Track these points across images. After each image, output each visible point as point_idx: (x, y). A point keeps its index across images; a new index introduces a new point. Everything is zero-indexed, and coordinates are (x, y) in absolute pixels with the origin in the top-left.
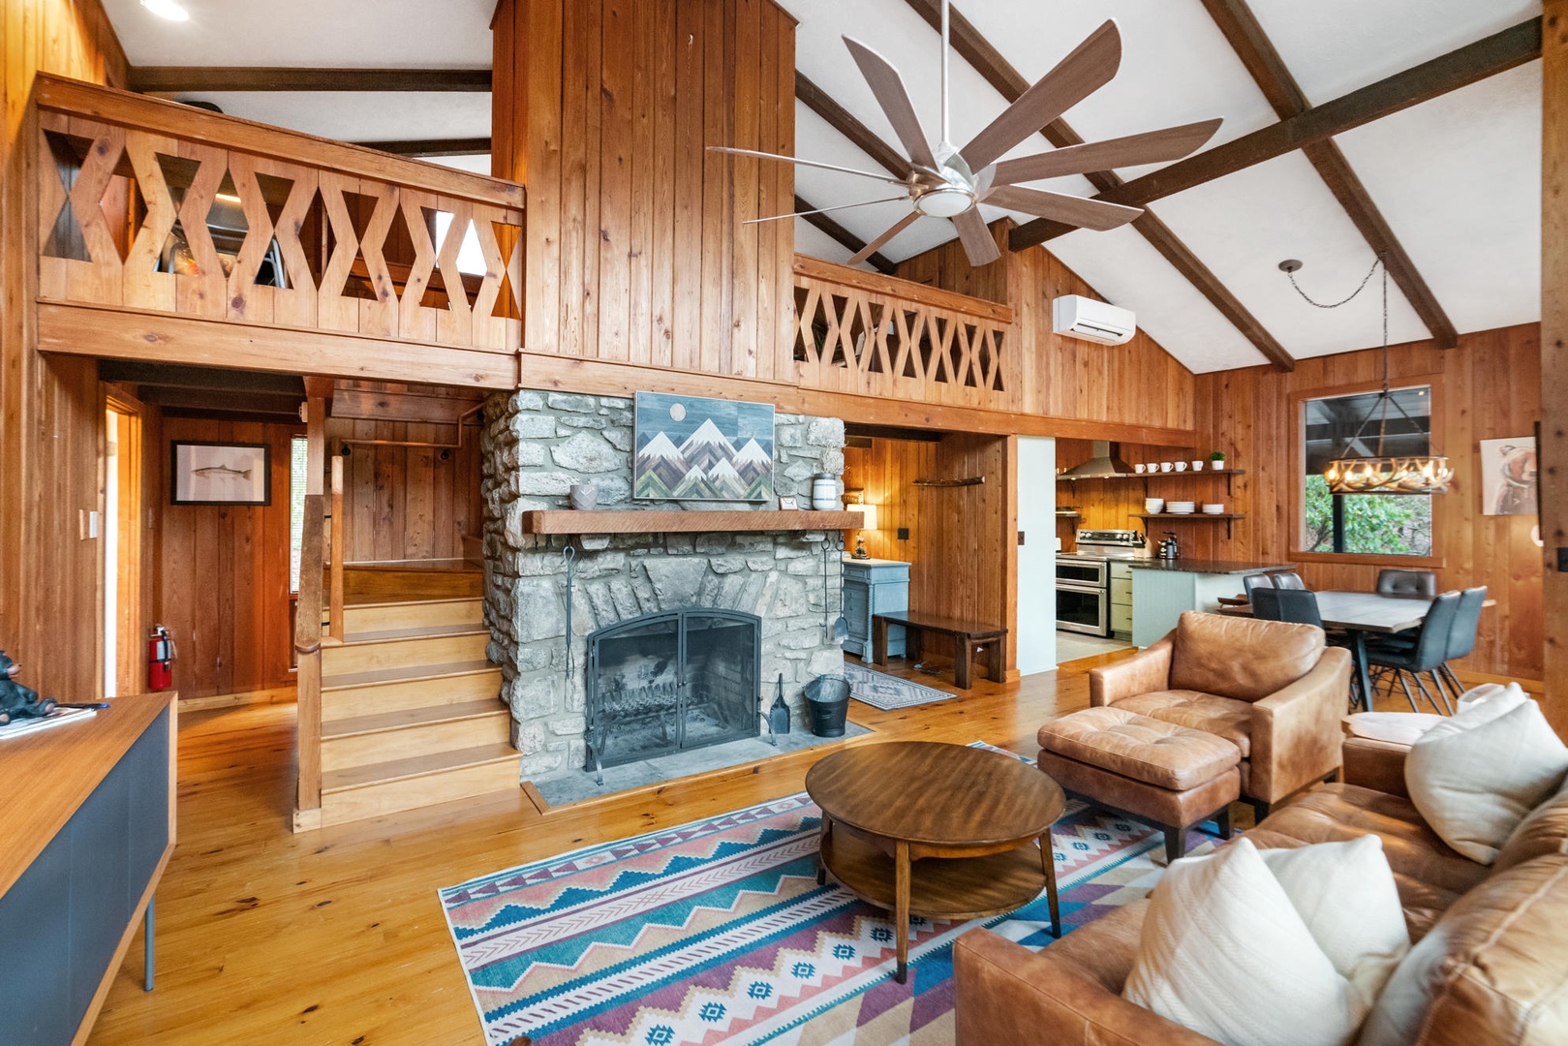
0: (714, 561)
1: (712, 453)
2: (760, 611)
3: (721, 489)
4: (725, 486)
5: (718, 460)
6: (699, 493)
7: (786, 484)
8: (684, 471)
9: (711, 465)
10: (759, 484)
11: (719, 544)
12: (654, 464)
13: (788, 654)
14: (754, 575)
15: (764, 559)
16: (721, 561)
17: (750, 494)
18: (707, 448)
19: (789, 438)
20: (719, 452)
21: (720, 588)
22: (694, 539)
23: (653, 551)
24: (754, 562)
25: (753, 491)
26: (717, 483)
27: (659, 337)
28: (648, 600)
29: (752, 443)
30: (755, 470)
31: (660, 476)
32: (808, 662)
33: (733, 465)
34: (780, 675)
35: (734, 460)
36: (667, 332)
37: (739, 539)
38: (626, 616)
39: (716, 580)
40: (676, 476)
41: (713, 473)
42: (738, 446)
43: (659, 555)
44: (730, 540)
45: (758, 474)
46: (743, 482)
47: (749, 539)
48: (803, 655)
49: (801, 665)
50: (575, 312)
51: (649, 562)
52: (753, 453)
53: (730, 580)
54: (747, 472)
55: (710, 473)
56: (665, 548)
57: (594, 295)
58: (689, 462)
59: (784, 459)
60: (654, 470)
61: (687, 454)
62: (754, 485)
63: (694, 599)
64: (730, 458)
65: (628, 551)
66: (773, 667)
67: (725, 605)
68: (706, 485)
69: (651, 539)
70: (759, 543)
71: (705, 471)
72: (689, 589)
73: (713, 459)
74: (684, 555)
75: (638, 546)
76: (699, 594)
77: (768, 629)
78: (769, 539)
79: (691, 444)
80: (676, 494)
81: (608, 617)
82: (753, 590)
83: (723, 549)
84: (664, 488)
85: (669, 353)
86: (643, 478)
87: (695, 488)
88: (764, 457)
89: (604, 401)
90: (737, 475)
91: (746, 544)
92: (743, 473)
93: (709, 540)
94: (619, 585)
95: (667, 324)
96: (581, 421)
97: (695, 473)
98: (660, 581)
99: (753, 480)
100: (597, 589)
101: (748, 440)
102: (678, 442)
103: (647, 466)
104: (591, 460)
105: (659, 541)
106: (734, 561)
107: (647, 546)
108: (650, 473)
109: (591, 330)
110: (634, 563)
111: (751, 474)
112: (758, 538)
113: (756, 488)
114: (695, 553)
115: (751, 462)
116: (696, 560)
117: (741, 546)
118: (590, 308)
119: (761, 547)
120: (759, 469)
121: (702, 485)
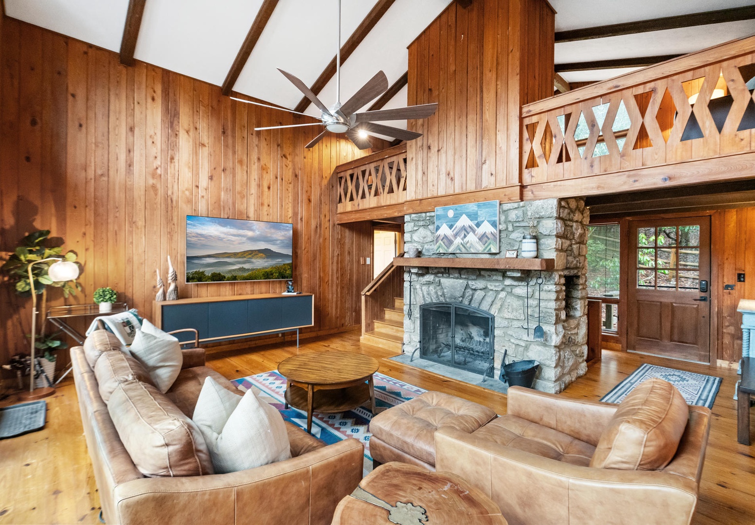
0: (470, 282)
1: (465, 230)
2: (494, 311)
3: (470, 248)
4: (472, 246)
5: (468, 234)
6: (459, 249)
7: (510, 243)
8: (453, 240)
9: (465, 236)
10: (490, 244)
11: (473, 274)
12: (441, 238)
13: (512, 340)
14: (491, 292)
15: (497, 284)
16: (473, 283)
17: (485, 250)
18: (464, 228)
19: (514, 216)
20: (469, 229)
21: (472, 296)
22: (461, 271)
23: (444, 275)
24: (491, 285)
25: (486, 248)
26: (468, 245)
27: (449, 181)
28: (441, 296)
29: (486, 223)
30: (487, 237)
31: (444, 243)
32: (526, 348)
33: (476, 235)
34: (506, 351)
35: (476, 232)
36: (452, 178)
37: (483, 273)
38: (434, 301)
39: (471, 292)
40: (451, 242)
41: (466, 240)
42: (478, 225)
43: (447, 277)
44: (478, 272)
45: (489, 239)
46: (481, 243)
47: (488, 273)
48: (523, 344)
49: (521, 349)
50: (420, 182)
51: (443, 280)
52: (487, 228)
53: (478, 292)
54: (483, 238)
55: (465, 240)
56: (449, 275)
57: (426, 173)
58: (456, 236)
59: (510, 228)
60: (442, 240)
61: (455, 232)
62: (486, 245)
63: (461, 299)
64: (474, 231)
65: (436, 274)
66: (502, 344)
67: (474, 305)
68: (463, 246)
69: (443, 270)
70: (493, 275)
71: (462, 239)
72: (458, 294)
73: (466, 233)
74: (457, 278)
75: (439, 273)
76: (463, 296)
77: (498, 322)
78: (500, 274)
79: (456, 227)
80: (450, 250)
81: (428, 301)
82: (489, 300)
83: (475, 277)
84: (446, 248)
85: (453, 187)
86: (438, 244)
87: (458, 248)
88: (493, 230)
89: (428, 214)
90: (478, 240)
91: (486, 275)
92: (480, 239)
93: (468, 272)
94: (431, 288)
95: (452, 175)
96: (421, 223)
97: (458, 241)
98: (445, 288)
99: (486, 242)
100: (425, 288)
101: (483, 221)
102: (451, 227)
103: (439, 239)
104: (424, 238)
105: (447, 271)
106: (479, 284)
107: (442, 273)
108: (440, 242)
109: (425, 187)
110: (437, 279)
111: (485, 239)
112: (493, 273)
113: (488, 246)
114: (461, 278)
115: (485, 233)
116: (461, 281)
117: (484, 276)
118: (425, 179)
119: (495, 278)
120: (489, 236)
121: (461, 246)
